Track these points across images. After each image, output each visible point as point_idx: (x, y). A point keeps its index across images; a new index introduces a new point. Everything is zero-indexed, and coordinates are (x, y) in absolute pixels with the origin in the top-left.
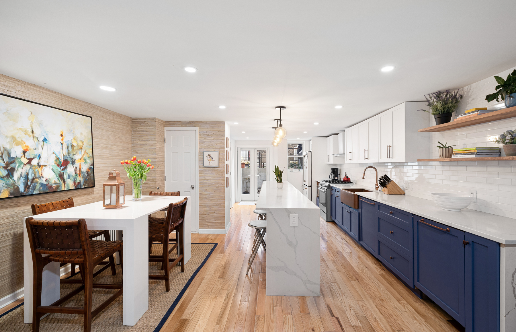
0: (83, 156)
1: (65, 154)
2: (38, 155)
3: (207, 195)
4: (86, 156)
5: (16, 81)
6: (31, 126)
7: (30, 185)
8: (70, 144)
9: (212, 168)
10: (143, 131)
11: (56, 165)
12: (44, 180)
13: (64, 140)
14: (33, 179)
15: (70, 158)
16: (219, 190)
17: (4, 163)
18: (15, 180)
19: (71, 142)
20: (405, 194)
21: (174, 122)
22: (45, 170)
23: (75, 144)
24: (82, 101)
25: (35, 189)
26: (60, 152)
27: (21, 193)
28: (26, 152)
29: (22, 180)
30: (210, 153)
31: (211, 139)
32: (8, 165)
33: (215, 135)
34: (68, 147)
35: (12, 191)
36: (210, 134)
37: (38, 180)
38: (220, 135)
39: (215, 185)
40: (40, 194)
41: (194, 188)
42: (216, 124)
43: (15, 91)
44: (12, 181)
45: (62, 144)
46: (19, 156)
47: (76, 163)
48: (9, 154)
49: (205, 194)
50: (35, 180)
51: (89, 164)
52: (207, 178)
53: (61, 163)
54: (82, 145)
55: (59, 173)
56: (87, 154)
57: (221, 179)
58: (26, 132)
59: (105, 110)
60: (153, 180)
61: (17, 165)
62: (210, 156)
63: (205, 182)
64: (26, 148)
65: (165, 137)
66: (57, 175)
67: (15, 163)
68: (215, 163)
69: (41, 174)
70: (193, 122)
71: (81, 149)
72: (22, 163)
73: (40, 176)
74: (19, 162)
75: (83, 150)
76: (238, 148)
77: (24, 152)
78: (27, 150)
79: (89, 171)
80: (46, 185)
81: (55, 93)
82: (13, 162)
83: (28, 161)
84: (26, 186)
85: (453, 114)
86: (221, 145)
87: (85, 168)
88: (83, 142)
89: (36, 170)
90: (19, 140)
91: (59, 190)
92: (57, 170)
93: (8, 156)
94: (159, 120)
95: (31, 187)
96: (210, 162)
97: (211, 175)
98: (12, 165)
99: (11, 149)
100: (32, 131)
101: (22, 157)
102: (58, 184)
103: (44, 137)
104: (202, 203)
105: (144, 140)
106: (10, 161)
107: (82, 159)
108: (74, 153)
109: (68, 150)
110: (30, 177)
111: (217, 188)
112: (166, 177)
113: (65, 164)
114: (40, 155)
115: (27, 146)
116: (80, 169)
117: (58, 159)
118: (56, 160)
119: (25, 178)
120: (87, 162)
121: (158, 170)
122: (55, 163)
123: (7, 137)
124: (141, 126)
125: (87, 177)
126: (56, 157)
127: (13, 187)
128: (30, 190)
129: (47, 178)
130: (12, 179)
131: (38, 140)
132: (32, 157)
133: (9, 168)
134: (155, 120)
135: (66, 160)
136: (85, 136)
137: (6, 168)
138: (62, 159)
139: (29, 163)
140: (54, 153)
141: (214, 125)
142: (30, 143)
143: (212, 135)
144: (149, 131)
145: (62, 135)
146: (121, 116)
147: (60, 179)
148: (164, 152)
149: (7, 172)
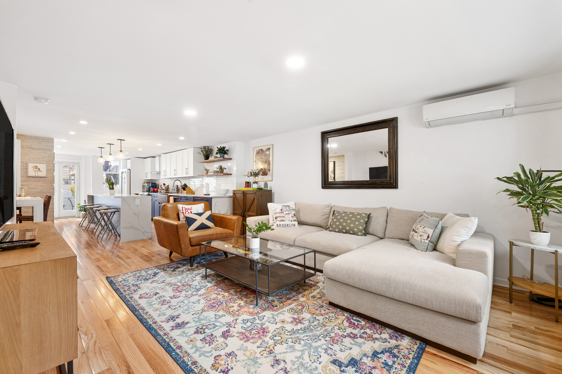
9: (38, 178)
20: (194, 194)
31: (37, 152)
33: (42, 149)
36: (35, 147)
38: (49, 149)
39: (42, 193)
57: (49, 188)
62: (37, 167)
85: (210, 156)
86: (50, 158)
96: (37, 173)
97: (37, 184)
104: (25, 209)
143: (38, 149)
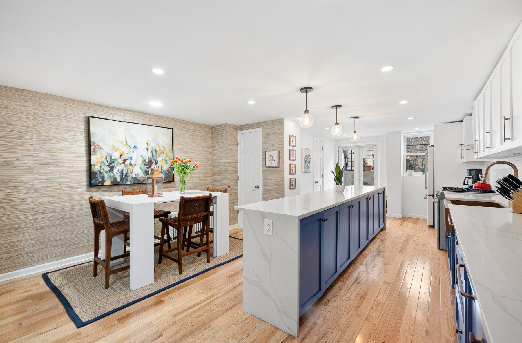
0: (164, 158)
1: (149, 157)
2: (130, 158)
3: (269, 195)
4: (167, 158)
5: (118, 109)
6: (126, 138)
7: (125, 178)
8: (154, 150)
9: (273, 168)
10: (219, 136)
11: (143, 165)
12: (134, 174)
13: (149, 147)
14: (127, 174)
15: (154, 160)
16: (280, 191)
17: (108, 162)
18: (114, 174)
19: (155, 148)
21: (245, 125)
22: (135, 168)
23: (158, 149)
24: (165, 117)
25: (127, 180)
26: (146, 156)
27: (118, 182)
28: (122, 155)
29: (119, 174)
30: (271, 153)
31: (273, 139)
32: (110, 164)
33: (276, 133)
34: (152, 152)
35: (112, 181)
36: (271, 133)
37: (129, 174)
38: (280, 133)
39: (276, 186)
40: (131, 184)
41: (258, 187)
42: (276, 122)
43: (117, 116)
44: (112, 174)
45: (148, 150)
46: (117, 158)
47: (158, 164)
48: (111, 157)
49: (268, 194)
50: (128, 174)
51: (169, 165)
52: (269, 178)
53: (147, 163)
54: (164, 150)
55: (145, 170)
56: (168, 156)
57: (281, 179)
58: (122, 143)
59: (187, 122)
60: (225, 179)
61: (116, 164)
62: (271, 156)
63: (267, 182)
64: (122, 153)
65: (238, 141)
66: (144, 171)
67: (115, 163)
68: (275, 163)
69: (132, 171)
70: (258, 123)
71: (163, 153)
72: (119, 163)
73: (131, 172)
74: (117, 162)
75: (164, 154)
76: (339, 148)
77: (121, 156)
78: (123, 154)
79: (170, 169)
80: (136, 178)
81: (145, 114)
82: (113, 162)
83: (123, 161)
84: (122, 178)
86: (281, 143)
87: (166, 167)
88: (165, 148)
89: (129, 168)
90: (118, 148)
91: (145, 182)
92: (144, 168)
93: (110, 158)
94: (231, 125)
95: (125, 179)
96: (271, 162)
97: (272, 175)
98: (113, 164)
99: (112, 154)
100: (126, 141)
101: (119, 159)
102: (144, 178)
103: (135, 145)
105: (220, 144)
106: (111, 161)
107: (164, 160)
108: (157, 156)
109: (152, 154)
110: (124, 172)
111: (278, 189)
112: (239, 176)
113: (150, 163)
114: (131, 157)
115: (122, 152)
116: (162, 168)
117: (145, 160)
118: (143, 161)
119: (121, 173)
120: (168, 163)
121: (229, 170)
122: (142, 163)
123: (109, 146)
124: (218, 132)
125: (167, 174)
126: (143, 159)
127: (113, 178)
128: (124, 181)
129: (136, 173)
130: (112, 173)
131: (130, 148)
132: (126, 159)
133: (111, 166)
134: (226, 126)
135: (151, 161)
136: (166, 143)
137: (109, 166)
138: (147, 160)
139: (124, 163)
140: (141, 156)
141: (275, 124)
142: (125, 150)
143: (273, 134)
144: (222, 136)
145: (147, 144)
146: (201, 125)
147: (145, 175)
148: (238, 154)
149: (109, 169)
